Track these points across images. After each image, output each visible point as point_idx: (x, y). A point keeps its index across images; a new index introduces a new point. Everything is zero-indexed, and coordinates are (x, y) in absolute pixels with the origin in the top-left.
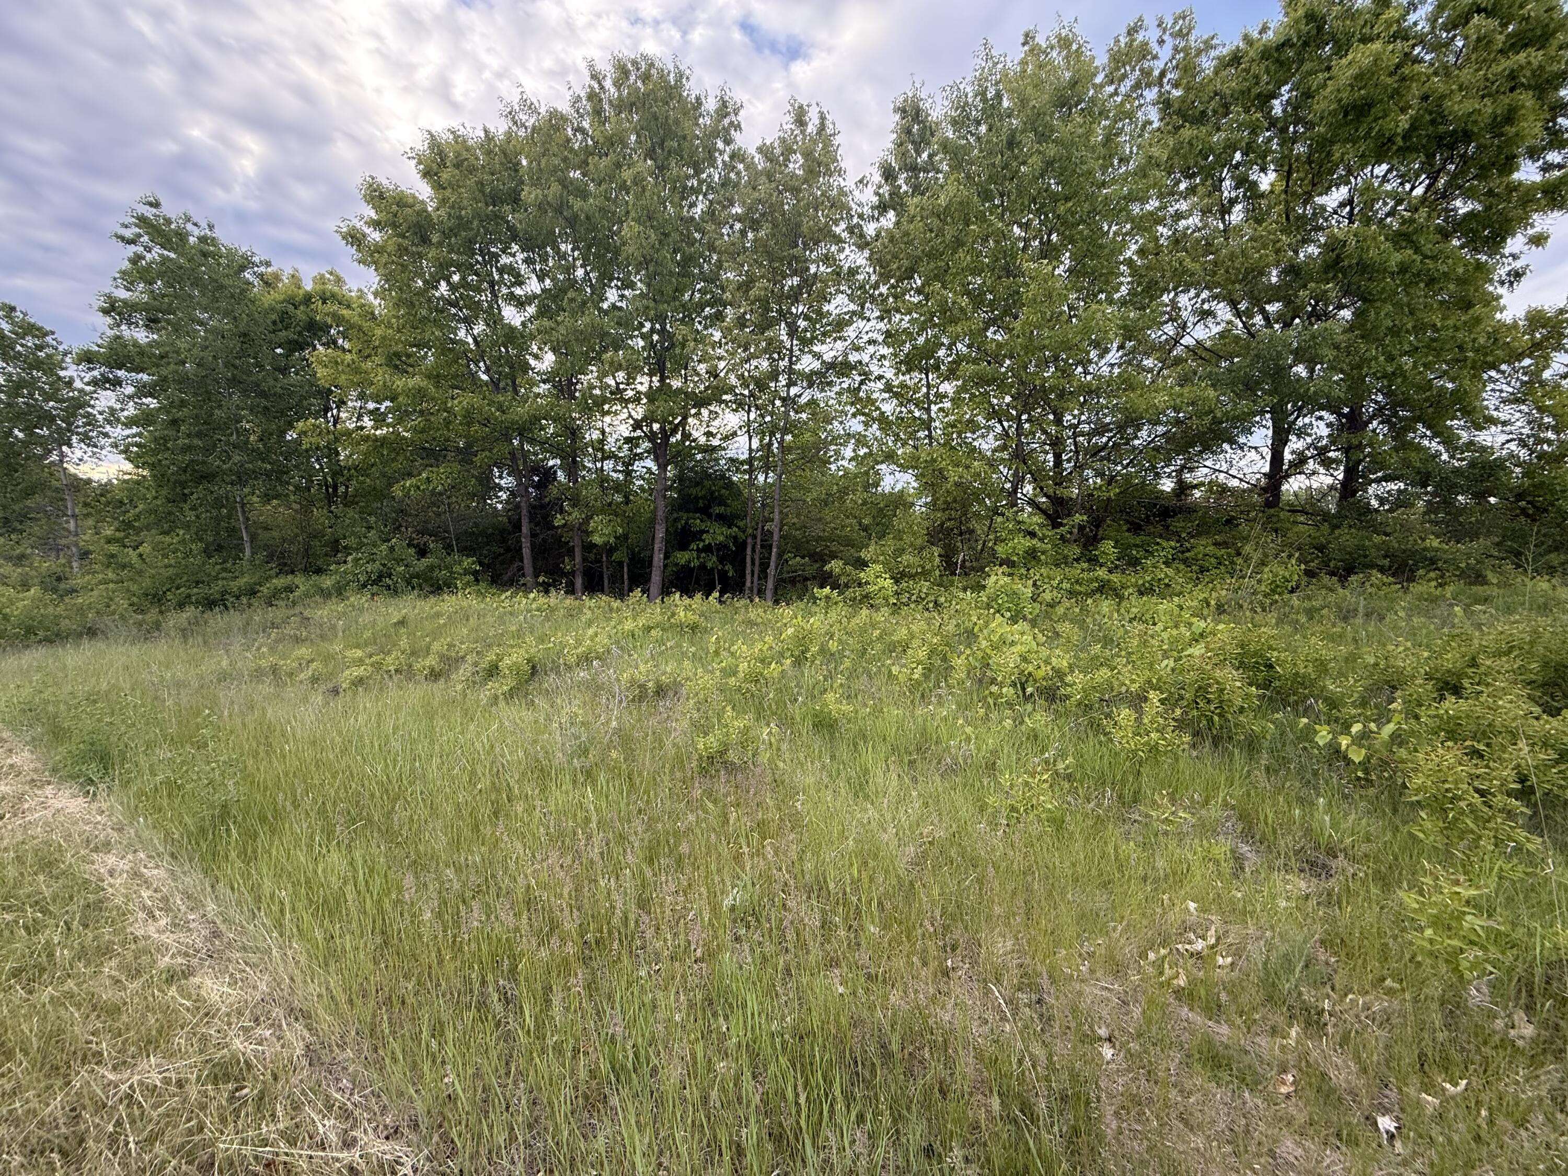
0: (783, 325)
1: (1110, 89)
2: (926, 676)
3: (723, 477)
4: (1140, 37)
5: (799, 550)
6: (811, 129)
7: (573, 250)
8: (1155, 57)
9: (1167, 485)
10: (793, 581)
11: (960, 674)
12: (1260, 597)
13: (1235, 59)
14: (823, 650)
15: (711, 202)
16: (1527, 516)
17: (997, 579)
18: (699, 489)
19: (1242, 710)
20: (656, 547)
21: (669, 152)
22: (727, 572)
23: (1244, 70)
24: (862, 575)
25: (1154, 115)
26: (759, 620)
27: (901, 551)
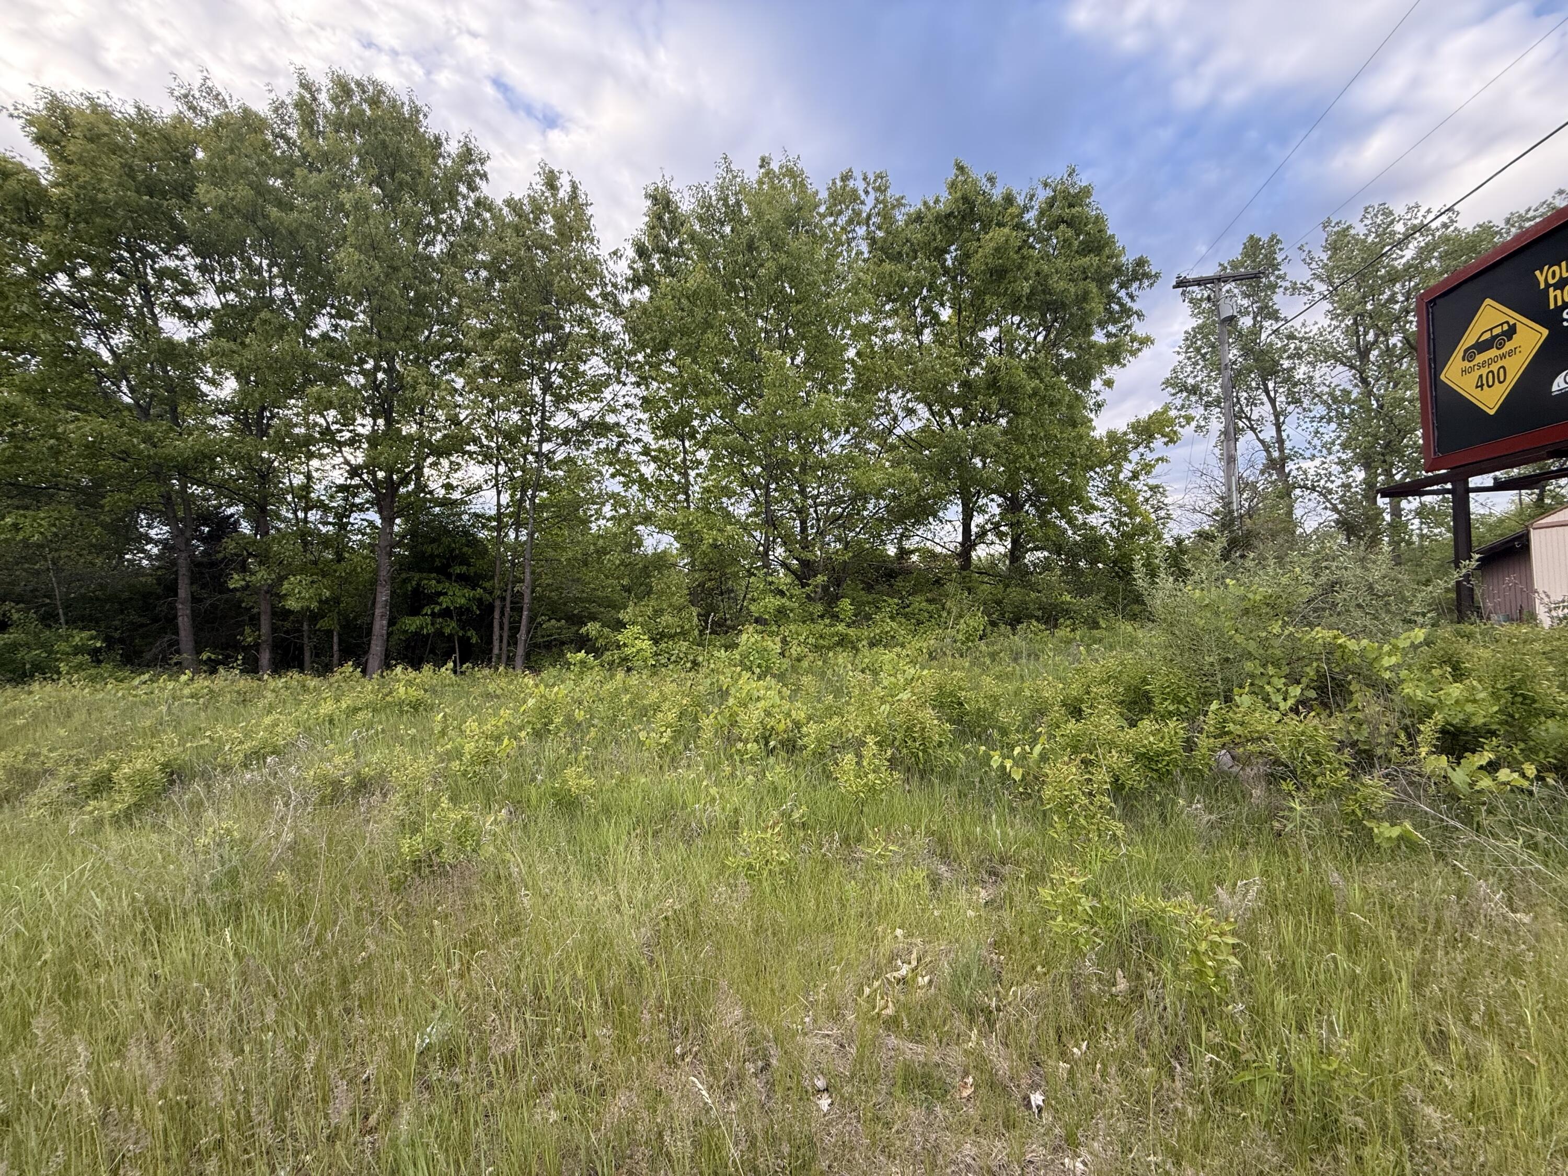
0: (536, 379)
1: (831, 219)
2: (675, 739)
3: (466, 533)
4: (851, 183)
5: (554, 611)
6: (563, 193)
7: (270, 266)
8: (863, 203)
9: (892, 551)
10: (548, 646)
11: (707, 735)
12: (959, 644)
13: (918, 218)
14: (569, 720)
15: (451, 244)
16: (1119, 577)
17: (748, 637)
18: (435, 546)
19: (940, 744)
20: (378, 612)
21: (400, 184)
22: (469, 638)
23: (925, 228)
24: (619, 637)
25: (864, 248)
26: (499, 692)
27: (658, 612)
